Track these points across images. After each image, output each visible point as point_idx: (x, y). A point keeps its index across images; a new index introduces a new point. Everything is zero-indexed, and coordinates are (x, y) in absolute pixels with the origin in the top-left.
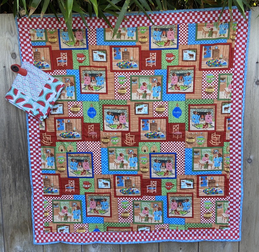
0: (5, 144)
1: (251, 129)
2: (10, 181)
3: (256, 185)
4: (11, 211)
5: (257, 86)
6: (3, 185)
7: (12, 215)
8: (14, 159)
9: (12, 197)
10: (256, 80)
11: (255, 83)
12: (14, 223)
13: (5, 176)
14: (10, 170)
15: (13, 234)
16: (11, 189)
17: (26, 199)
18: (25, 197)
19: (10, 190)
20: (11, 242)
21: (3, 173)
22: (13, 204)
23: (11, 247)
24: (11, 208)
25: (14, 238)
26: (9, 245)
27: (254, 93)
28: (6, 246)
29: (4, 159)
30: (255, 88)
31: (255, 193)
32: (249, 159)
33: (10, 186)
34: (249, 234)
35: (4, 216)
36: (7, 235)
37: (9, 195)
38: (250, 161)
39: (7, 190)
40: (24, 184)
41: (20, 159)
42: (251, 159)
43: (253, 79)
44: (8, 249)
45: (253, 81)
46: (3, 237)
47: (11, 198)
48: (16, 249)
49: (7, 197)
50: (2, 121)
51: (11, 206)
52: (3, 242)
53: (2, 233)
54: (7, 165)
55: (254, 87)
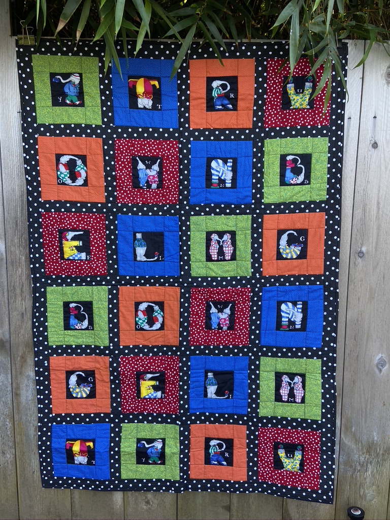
0: (17, 225)
1: (364, 210)
2: (23, 277)
3: (368, 289)
4: (22, 321)
5: (373, 150)
6: (12, 284)
7: (24, 327)
9: (25, 301)
10: (372, 142)
11: (371, 146)
12: (26, 338)
13: (16, 271)
14: (23, 263)
15: (25, 354)
16: (24, 290)
19: (22, 291)
20: (22, 366)
21: (13, 266)
22: (26, 311)
23: (21, 373)
24: (23, 317)
25: (25, 361)
26: (18, 370)
27: (369, 159)
28: (13, 372)
29: (14, 246)
30: (371, 153)
31: (367, 299)
32: (361, 252)
33: (23, 286)
34: (358, 357)
35: (12, 329)
36: (16, 356)
37: (20, 299)
38: (361, 255)
39: (18, 291)
42: (363, 253)
43: (369, 141)
44: (16, 377)
45: (369, 143)
46: (9, 359)
47: (24, 303)
48: (28, 376)
49: (17, 301)
50: (14, 190)
51: (23, 314)
52: (9, 366)
53: (9, 353)
54: (18, 255)
55: (370, 151)
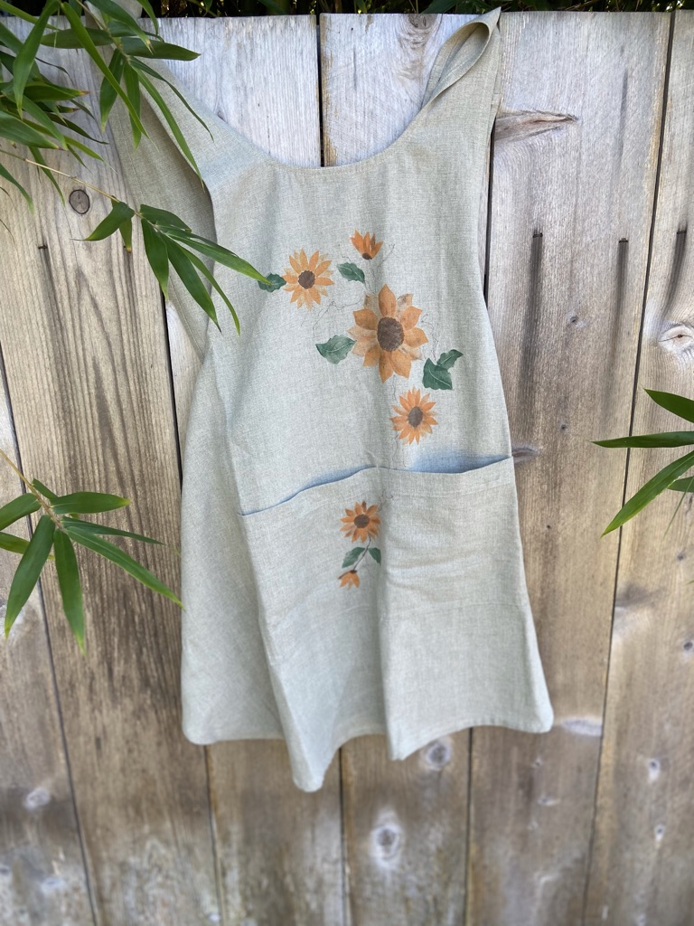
8: (101, 588)
17: (152, 715)
18: (146, 707)
40: (142, 667)
41: (124, 587)
